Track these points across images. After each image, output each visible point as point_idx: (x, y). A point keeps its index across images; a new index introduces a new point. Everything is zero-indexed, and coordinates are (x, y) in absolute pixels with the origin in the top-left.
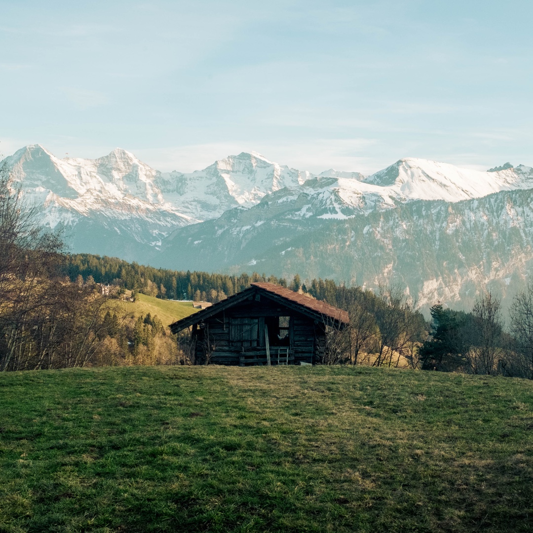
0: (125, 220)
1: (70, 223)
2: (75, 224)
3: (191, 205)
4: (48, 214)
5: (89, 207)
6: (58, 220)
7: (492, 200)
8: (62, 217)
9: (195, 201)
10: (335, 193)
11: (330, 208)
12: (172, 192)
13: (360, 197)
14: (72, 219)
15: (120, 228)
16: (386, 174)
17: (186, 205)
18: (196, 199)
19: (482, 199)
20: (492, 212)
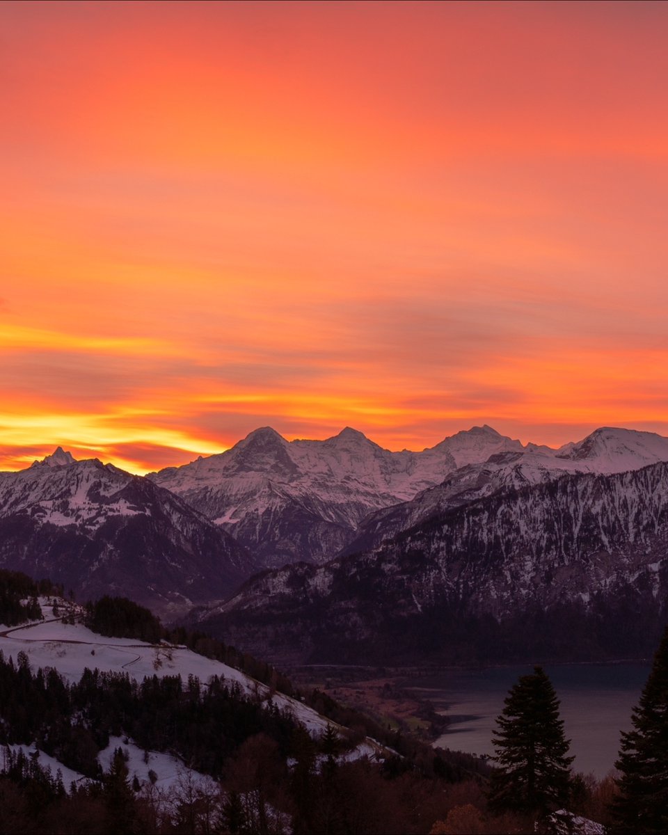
0: (342, 504)
1: (278, 509)
2: (282, 510)
3: (419, 486)
4: (258, 499)
5: (304, 490)
6: (267, 506)
7: (649, 473)
8: (271, 502)
9: (423, 481)
10: (517, 469)
11: (509, 486)
12: (402, 472)
13: (544, 473)
14: (279, 504)
15: (335, 513)
16: (583, 447)
17: (414, 486)
18: (425, 479)
19: (637, 472)
20: (647, 487)
